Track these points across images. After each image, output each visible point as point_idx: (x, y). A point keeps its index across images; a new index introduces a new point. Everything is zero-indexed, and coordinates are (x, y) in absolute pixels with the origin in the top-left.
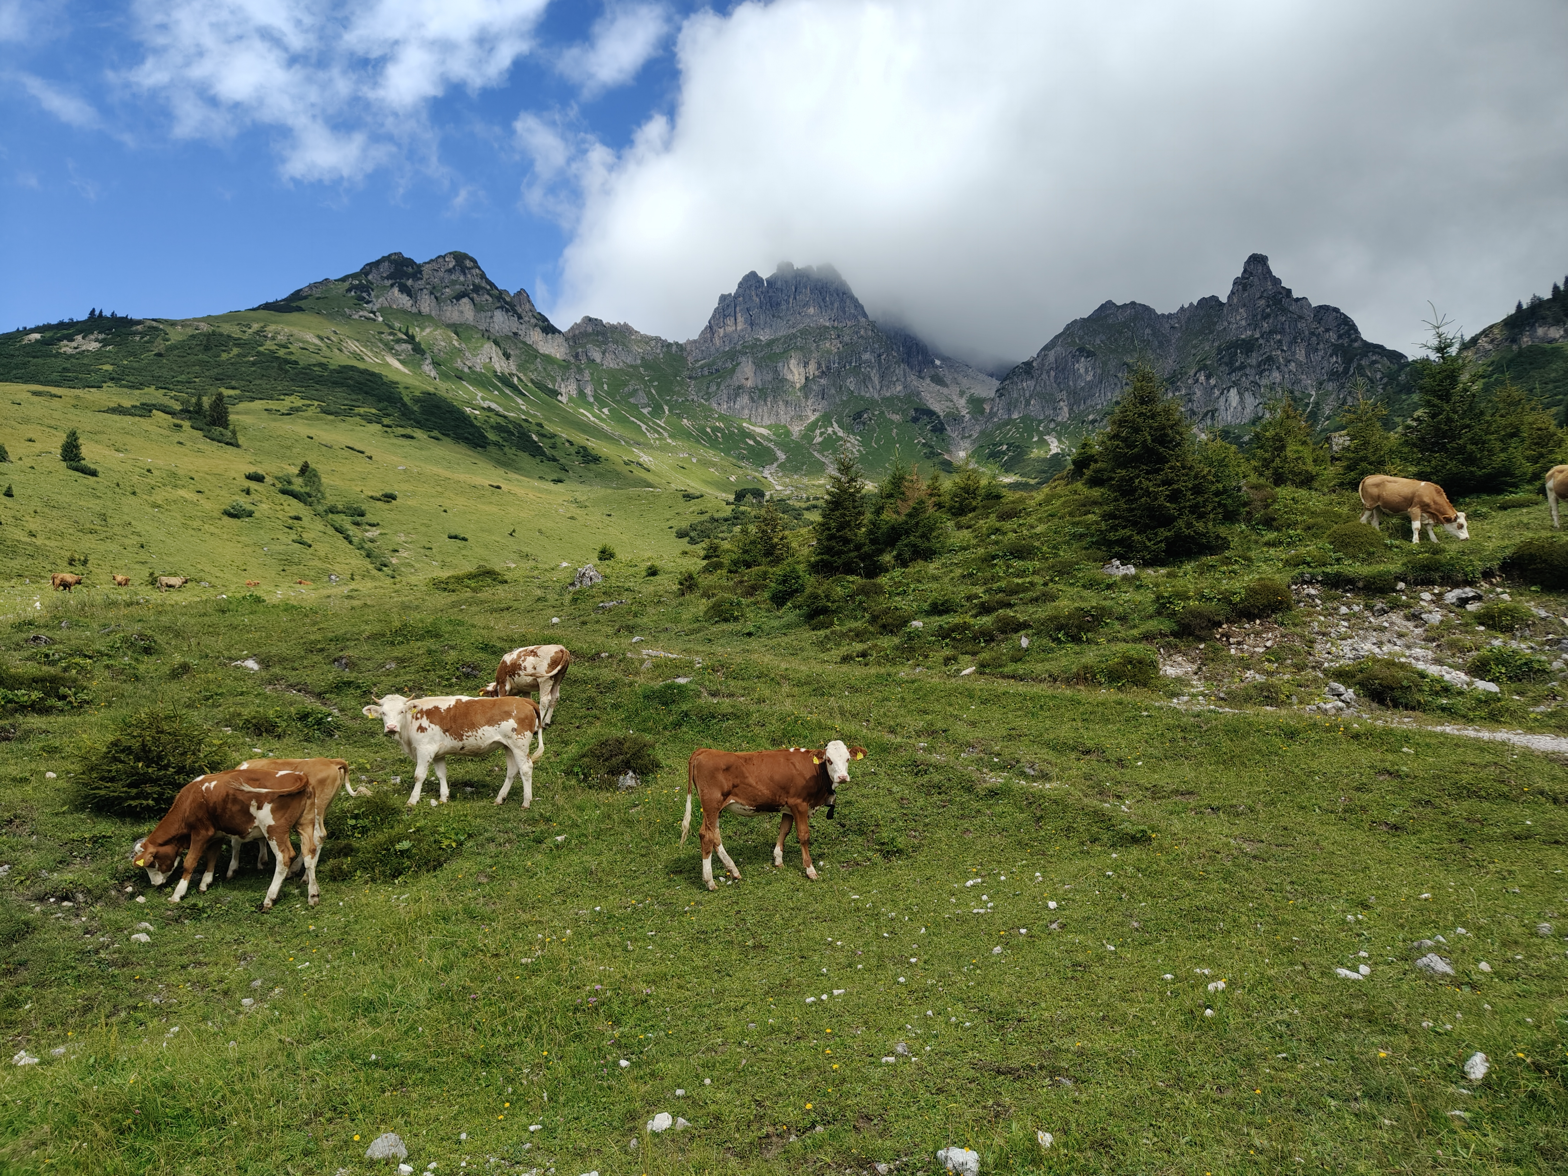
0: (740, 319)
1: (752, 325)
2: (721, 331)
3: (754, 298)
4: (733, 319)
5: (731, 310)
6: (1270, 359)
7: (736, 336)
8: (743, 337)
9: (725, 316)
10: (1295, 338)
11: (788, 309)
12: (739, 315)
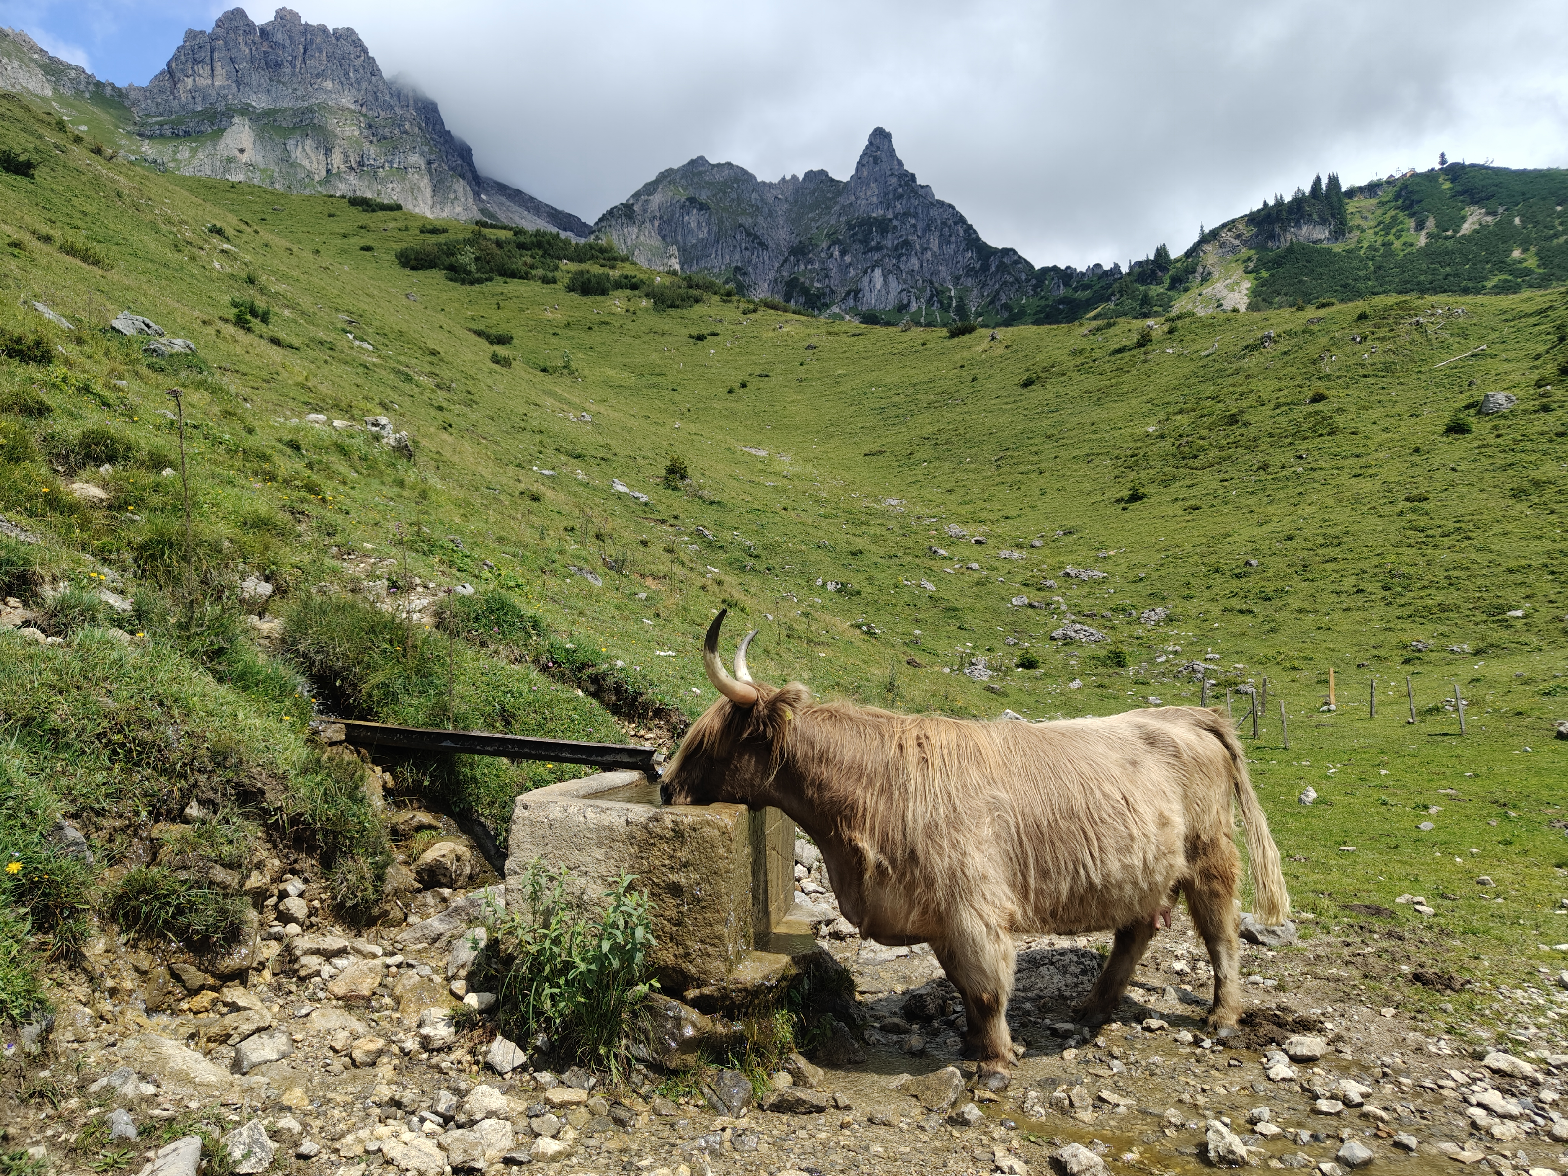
0: (219, 70)
1: (238, 83)
2: (189, 81)
3: (242, 46)
4: (208, 68)
5: (204, 54)
6: (907, 244)
7: (214, 93)
8: (225, 97)
9: (196, 62)
10: (928, 226)
11: (293, 74)
12: (218, 65)
